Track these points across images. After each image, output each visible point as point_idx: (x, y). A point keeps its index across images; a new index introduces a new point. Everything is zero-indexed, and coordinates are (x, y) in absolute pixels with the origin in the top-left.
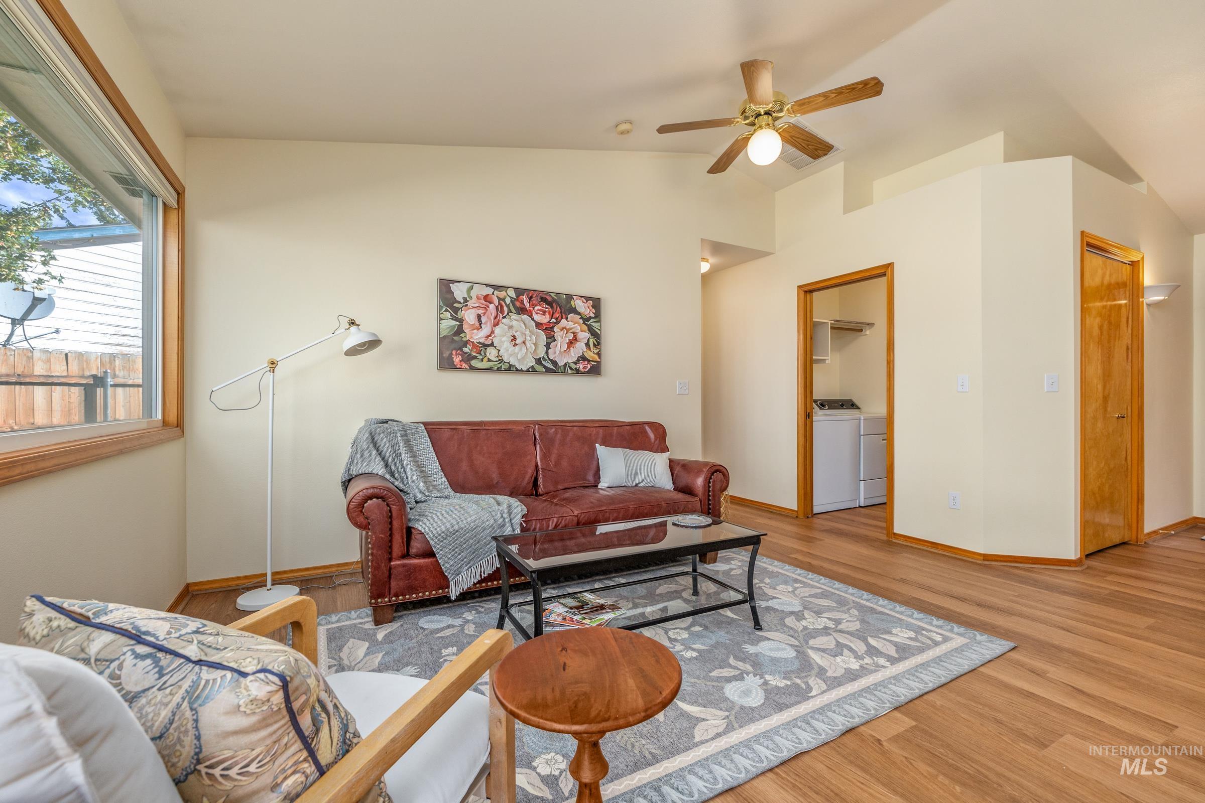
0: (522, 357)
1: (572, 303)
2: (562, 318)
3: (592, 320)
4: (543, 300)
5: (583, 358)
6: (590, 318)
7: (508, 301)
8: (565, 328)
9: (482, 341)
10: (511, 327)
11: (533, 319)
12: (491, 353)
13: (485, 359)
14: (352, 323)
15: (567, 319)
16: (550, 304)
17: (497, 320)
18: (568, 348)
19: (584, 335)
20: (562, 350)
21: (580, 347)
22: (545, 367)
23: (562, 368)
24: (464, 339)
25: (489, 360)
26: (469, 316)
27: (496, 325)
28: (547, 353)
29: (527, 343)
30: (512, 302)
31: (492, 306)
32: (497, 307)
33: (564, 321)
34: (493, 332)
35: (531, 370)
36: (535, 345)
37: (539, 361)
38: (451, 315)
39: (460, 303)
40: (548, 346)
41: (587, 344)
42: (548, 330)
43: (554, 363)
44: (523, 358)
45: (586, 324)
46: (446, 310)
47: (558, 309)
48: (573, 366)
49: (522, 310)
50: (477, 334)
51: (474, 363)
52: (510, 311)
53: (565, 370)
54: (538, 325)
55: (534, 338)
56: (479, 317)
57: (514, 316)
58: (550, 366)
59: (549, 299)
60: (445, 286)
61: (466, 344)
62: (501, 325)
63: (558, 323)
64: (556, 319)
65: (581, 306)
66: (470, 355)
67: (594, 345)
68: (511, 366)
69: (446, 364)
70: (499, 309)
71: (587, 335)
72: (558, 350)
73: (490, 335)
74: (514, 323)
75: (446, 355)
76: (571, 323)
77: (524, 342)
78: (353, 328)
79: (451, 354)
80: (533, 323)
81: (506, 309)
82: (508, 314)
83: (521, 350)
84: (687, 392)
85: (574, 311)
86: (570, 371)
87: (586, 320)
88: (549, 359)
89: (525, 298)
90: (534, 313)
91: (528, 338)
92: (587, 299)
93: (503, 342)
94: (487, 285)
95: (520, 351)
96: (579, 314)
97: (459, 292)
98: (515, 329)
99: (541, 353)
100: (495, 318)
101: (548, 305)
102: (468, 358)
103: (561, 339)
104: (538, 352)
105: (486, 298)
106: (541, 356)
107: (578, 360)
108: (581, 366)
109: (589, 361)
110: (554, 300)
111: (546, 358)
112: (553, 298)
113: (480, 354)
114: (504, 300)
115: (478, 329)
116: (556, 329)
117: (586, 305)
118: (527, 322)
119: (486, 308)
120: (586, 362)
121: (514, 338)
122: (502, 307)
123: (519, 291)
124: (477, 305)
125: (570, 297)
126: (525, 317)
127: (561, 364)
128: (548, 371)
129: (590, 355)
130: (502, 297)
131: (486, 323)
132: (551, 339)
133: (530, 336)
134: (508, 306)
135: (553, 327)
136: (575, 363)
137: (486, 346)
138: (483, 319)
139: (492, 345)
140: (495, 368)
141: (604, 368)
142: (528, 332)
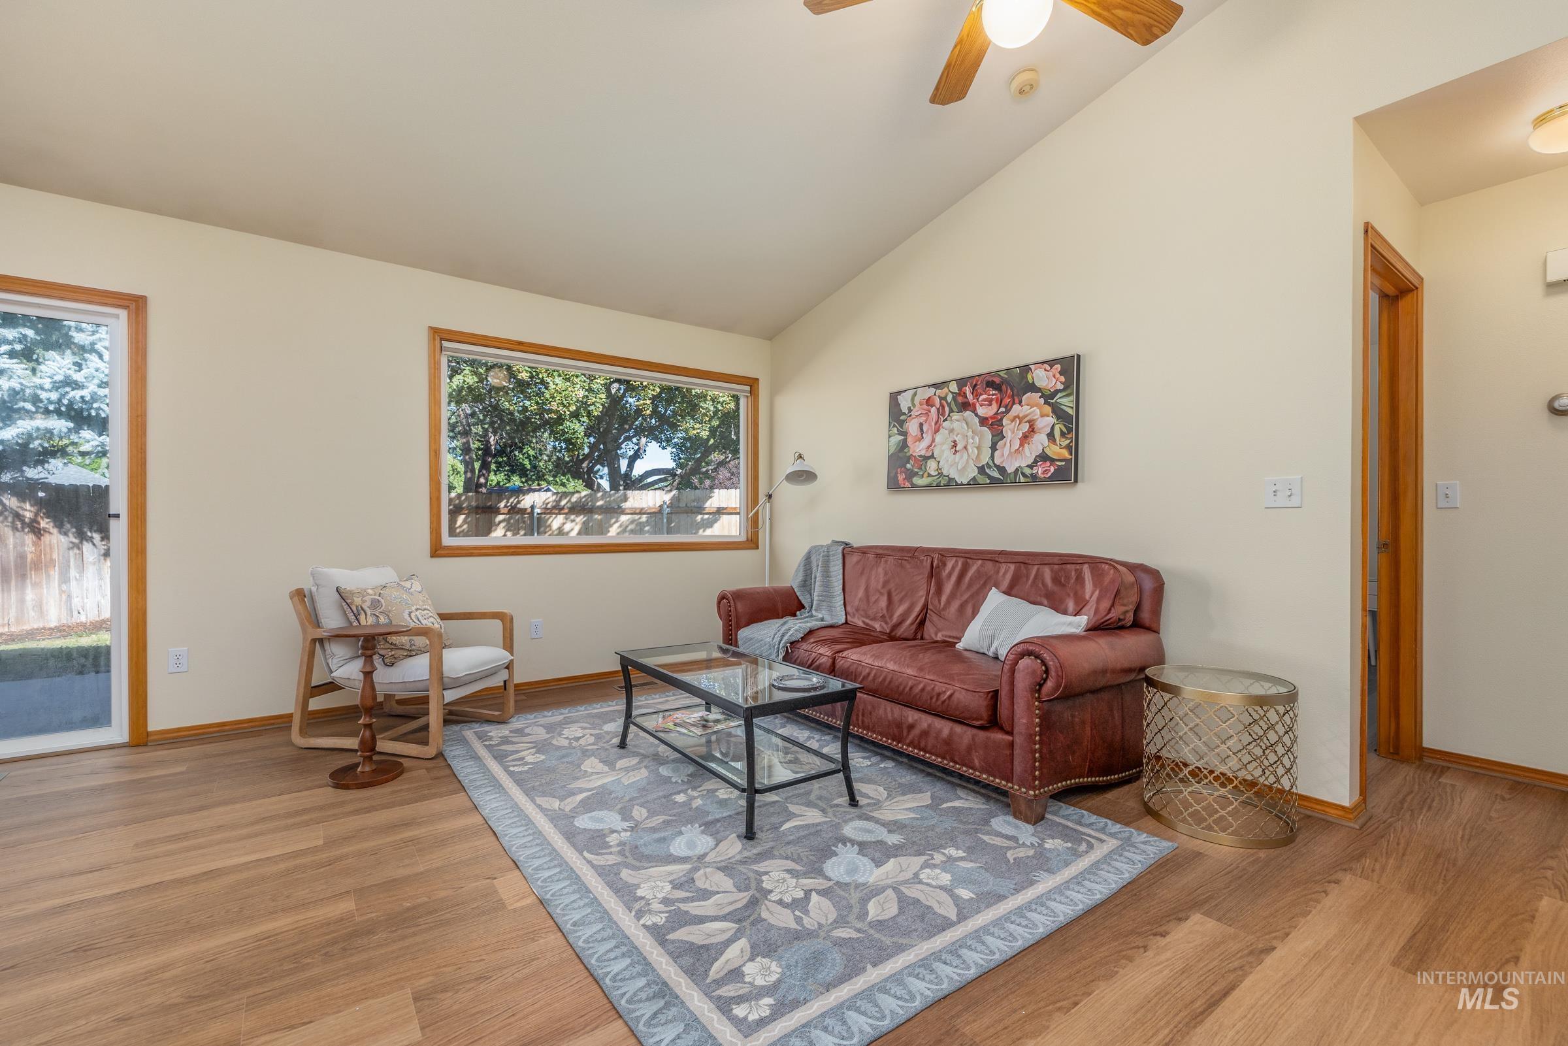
0: (961, 468)
1: (1029, 377)
2: (1014, 403)
3: (1059, 395)
4: (991, 384)
5: (1043, 457)
6: (1058, 391)
7: (950, 398)
8: (1018, 417)
9: (923, 453)
10: (952, 431)
11: (976, 415)
12: (932, 466)
13: (926, 474)
15: (1020, 403)
16: (997, 387)
17: (938, 425)
18: (1022, 445)
19: (1047, 422)
20: (1013, 450)
21: (1040, 441)
22: (989, 477)
23: (1012, 476)
24: (908, 454)
25: (929, 475)
26: (912, 427)
27: (937, 431)
28: (992, 457)
29: (969, 448)
30: (954, 399)
31: (933, 410)
32: (938, 409)
33: (1016, 407)
34: (933, 441)
35: (973, 484)
36: (978, 448)
37: (981, 470)
38: (898, 429)
39: (905, 414)
40: (994, 448)
41: (1051, 436)
42: (994, 425)
43: (1002, 470)
44: (964, 468)
45: (1049, 404)
46: (894, 426)
47: (1009, 391)
48: (1028, 471)
49: (965, 406)
50: (919, 447)
51: (917, 481)
52: (951, 411)
53: (1015, 479)
54: (983, 421)
55: (977, 439)
56: (921, 425)
57: (955, 416)
58: (996, 474)
59: (997, 380)
60: (894, 397)
61: (908, 459)
62: (941, 430)
63: (1007, 411)
64: (1006, 407)
65: (1044, 378)
66: (912, 471)
67: (1063, 434)
68: (951, 479)
69: (894, 485)
70: (941, 411)
71: (1051, 420)
72: (1006, 451)
73: (931, 446)
74: (956, 425)
75: (892, 475)
76: (1030, 407)
77: (965, 448)
79: (897, 473)
80: (976, 420)
81: (947, 409)
82: (949, 415)
83: (961, 458)
85: (1033, 388)
86: (1022, 479)
87: (1048, 397)
88: (995, 465)
89: (968, 390)
90: (978, 406)
91: (971, 441)
92: (1051, 363)
93: (943, 451)
94: (929, 386)
95: (960, 459)
96: (1038, 390)
97: (904, 402)
98: (955, 433)
99: (985, 459)
100: (936, 424)
101: (995, 389)
102: (910, 475)
103: (1012, 431)
104: (982, 457)
105: (929, 402)
106: (985, 462)
107: (1036, 461)
108: (1039, 470)
109: (1052, 461)
110: (1004, 381)
111: (991, 463)
112: (1002, 378)
113: (920, 468)
114: (945, 398)
115: (920, 441)
116: (1005, 422)
117: (1051, 374)
118: (969, 420)
119: (927, 414)
120: (1048, 464)
121: (955, 444)
122: (943, 407)
123: (962, 382)
124: (919, 412)
125: (1026, 369)
126: (968, 414)
127: (1010, 469)
128: (994, 482)
129: (1055, 451)
130: (943, 396)
131: (927, 431)
132: (998, 436)
133: (973, 438)
134: (949, 405)
135: (1001, 420)
136: (1031, 467)
137: (926, 458)
138: (925, 429)
139: (932, 456)
140: (935, 484)
141: (1085, 469)
142: (970, 434)
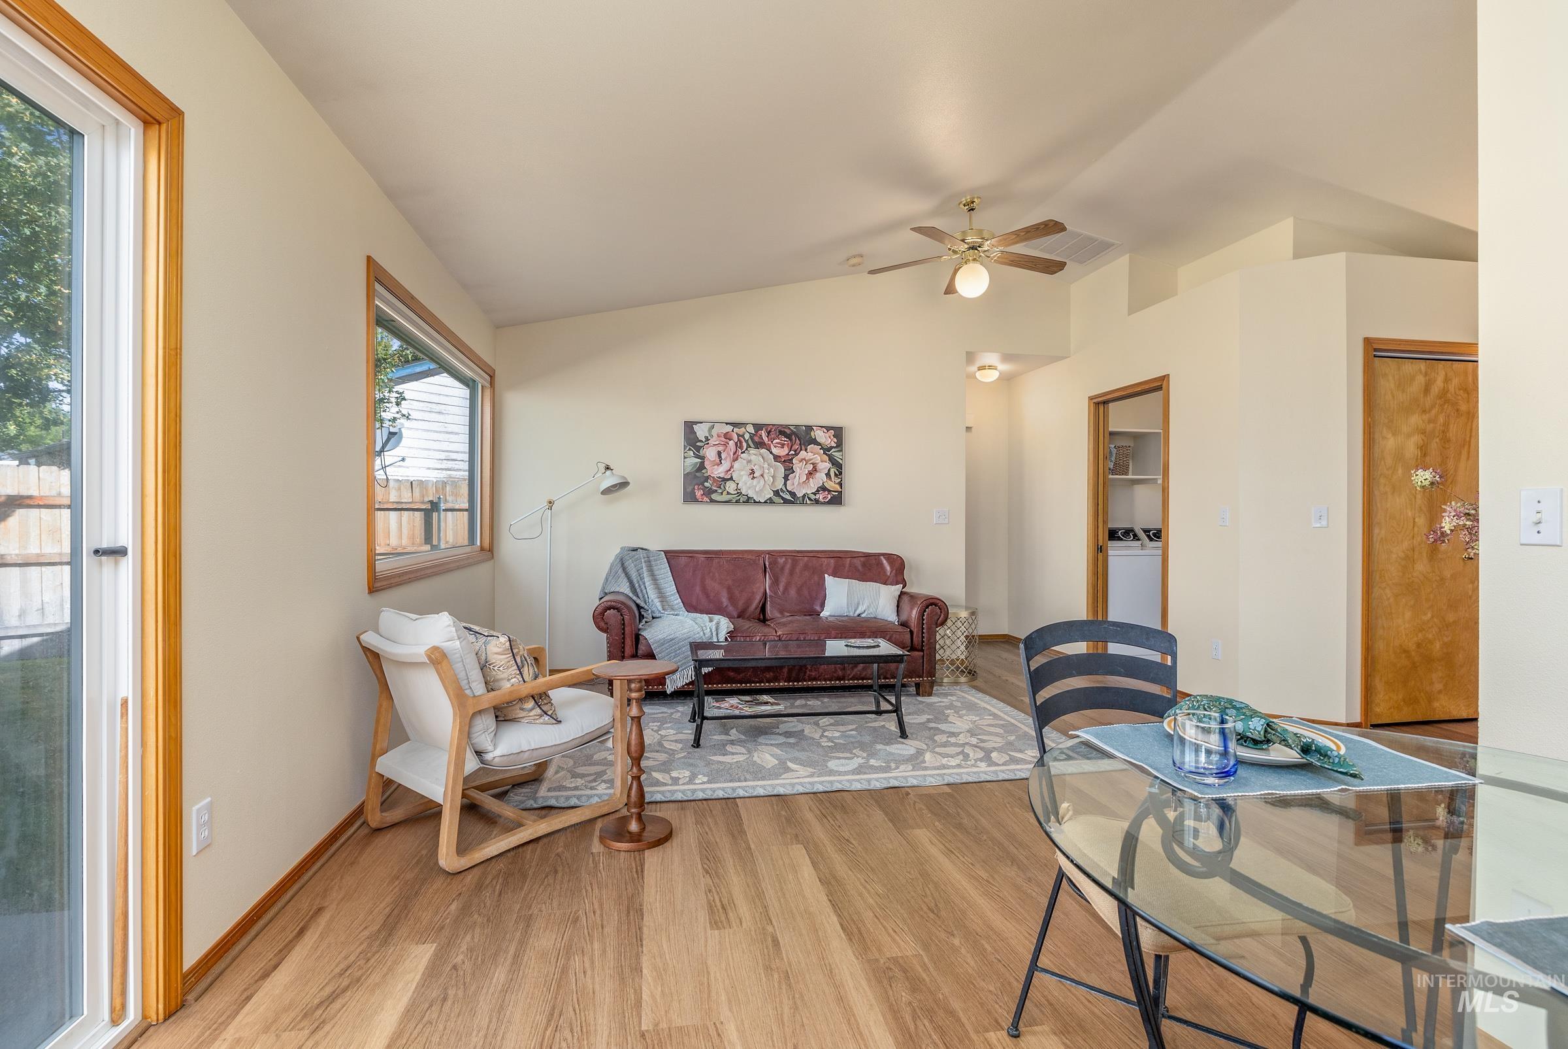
0: (760, 489)
1: (812, 434)
2: (801, 450)
3: (833, 450)
4: (782, 433)
5: (823, 488)
6: (832, 448)
7: (747, 436)
8: (805, 459)
9: (722, 475)
10: (749, 461)
11: (771, 453)
12: (730, 487)
13: (725, 493)
14: (608, 468)
15: (806, 450)
16: (788, 436)
17: (736, 456)
18: (807, 479)
19: (825, 466)
20: (801, 481)
21: (820, 478)
22: (783, 498)
23: (801, 499)
24: (705, 475)
25: (728, 493)
26: (710, 453)
27: (735, 460)
28: (785, 484)
29: (765, 476)
30: (751, 438)
31: (731, 443)
32: (736, 444)
33: (803, 453)
34: (732, 467)
35: (770, 502)
36: (773, 477)
37: (776, 493)
38: (694, 453)
39: (701, 441)
40: (786, 478)
41: (828, 475)
42: (787, 463)
43: (793, 494)
44: (761, 490)
45: (826, 454)
46: (690, 449)
47: (797, 441)
48: (813, 497)
49: (760, 445)
50: (717, 470)
51: (714, 496)
52: (749, 446)
53: (803, 501)
54: (777, 458)
55: (772, 470)
56: (719, 453)
57: (753, 451)
58: (788, 497)
59: (788, 432)
60: (689, 426)
61: (707, 479)
62: (740, 459)
63: (796, 454)
64: (795, 451)
65: (820, 435)
66: (711, 489)
67: (836, 475)
68: (749, 498)
69: (689, 498)
70: (738, 445)
71: (828, 465)
72: (796, 481)
73: (730, 470)
74: (753, 458)
75: (689, 490)
76: (812, 454)
77: (762, 475)
78: (608, 472)
79: (694, 489)
80: (771, 457)
81: (745, 445)
82: (747, 449)
83: (759, 482)
84: (946, 521)
85: (815, 442)
86: (808, 502)
87: (826, 450)
88: (788, 491)
89: (763, 433)
90: (772, 446)
91: (767, 471)
92: (828, 428)
93: (742, 476)
94: (727, 424)
95: (758, 484)
96: (819, 444)
97: (701, 432)
98: (753, 464)
99: (779, 485)
100: (734, 454)
101: (785, 437)
102: (709, 492)
103: (800, 470)
104: (776, 484)
105: (727, 436)
106: (779, 488)
107: (818, 491)
108: (820, 497)
109: (829, 491)
110: (793, 433)
111: (784, 489)
112: (792, 430)
113: (720, 487)
114: (743, 436)
115: (718, 465)
116: (794, 461)
117: (827, 435)
118: (765, 455)
119: (726, 445)
120: (827, 493)
121: (753, 472)
122: (741, 443)
123: (758, 427)
124: (717, 443)
125: (810, 428)
126: (763, 451)
127: (800, 495)
128: (786, 502)
129: (831, 485)
130: (741, 434)
131: (725, 459)
132: (789, 471)
133: (768, 469)
134: (747, 441)
135: (792, 459)
136: (814, 494)
137: (725, 480)
138: (723, 456)
139: (731, 479)
140: (734, 501)
141: (846, 497)
142: (766, 465)
